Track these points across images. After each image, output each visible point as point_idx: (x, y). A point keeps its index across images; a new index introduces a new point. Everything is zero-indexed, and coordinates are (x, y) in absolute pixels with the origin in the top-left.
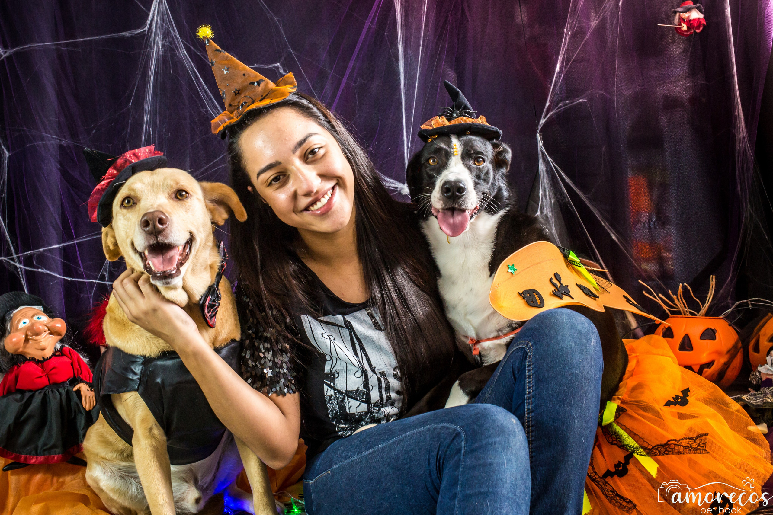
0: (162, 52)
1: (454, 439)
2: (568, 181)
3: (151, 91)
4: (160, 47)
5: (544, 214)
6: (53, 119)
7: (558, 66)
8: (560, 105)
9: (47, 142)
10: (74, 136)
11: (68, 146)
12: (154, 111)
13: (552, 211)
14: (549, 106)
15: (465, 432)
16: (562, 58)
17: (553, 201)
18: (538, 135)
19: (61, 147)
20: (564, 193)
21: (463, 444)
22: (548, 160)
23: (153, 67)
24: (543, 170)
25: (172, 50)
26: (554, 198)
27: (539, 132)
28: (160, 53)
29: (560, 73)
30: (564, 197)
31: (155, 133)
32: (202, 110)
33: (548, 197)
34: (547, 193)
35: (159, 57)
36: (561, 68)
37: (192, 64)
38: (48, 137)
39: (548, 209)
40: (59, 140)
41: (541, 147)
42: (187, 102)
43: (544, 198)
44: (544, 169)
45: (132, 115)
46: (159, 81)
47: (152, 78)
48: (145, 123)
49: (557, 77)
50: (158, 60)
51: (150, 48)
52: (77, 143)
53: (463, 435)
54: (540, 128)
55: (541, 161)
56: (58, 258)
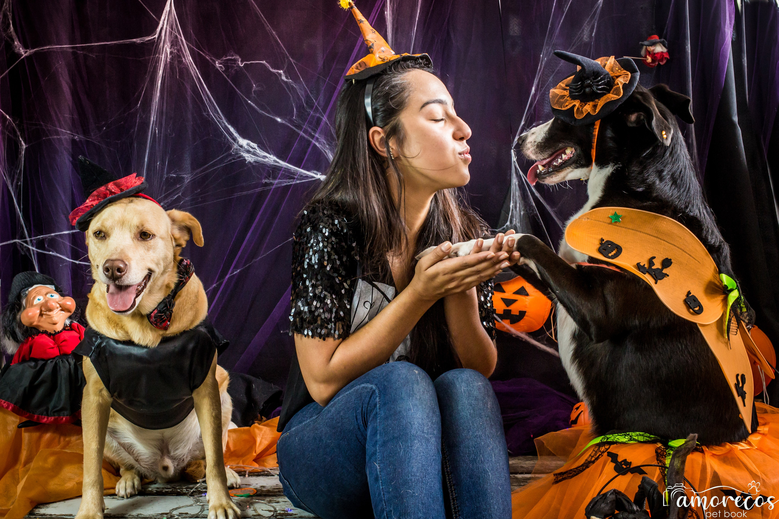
0: (170, 59)
1: (371, 396)
2: (537, 194)
3: (158, 94)
4: (169, 54)
5: (513, 224)
6: (67, 115)
7: (533, 89)
8: (534, 124)
9: (62, 137)
10: (86, 132)
11: (80, 141)
12: (160, 112)
13: (520, 222)
14: (524, 125)
15: (379, 389)
16: (537, 81)
17: (522, 213)
18: (512, 151)
19: (73, 141)
20: (532, 206)
21: (378, 399)
22: (520, 175)
23: (161, 72)
24: (515, 184)
25: (179, 57)
26: (524, 210)
27: (514, 148)
28: (168, 60)
29: (535, 95)
30: (533, 210)
31: (161, 133)
32: (204, 114)
33: (518, 209)
34: (518, 205)
35: (167, 63)
36: (536, 90)
37: (197, 71)
38: (62, 131)
39: (517, 220)
40: (72, 135)
41: (514, 162)
42: (190, 106)
43: (514, 210)
44: (517, 183)
45: (140, 115)
46: (166, 85)
47: (160, 82)
48: (152, 123)
49: (532, 98)
50: (165, 65)
51: (159, 54)
52: (88, 138)
53: (377, 391)
54: (514, 145)
55: (514, 175)
56: (68, 243)
